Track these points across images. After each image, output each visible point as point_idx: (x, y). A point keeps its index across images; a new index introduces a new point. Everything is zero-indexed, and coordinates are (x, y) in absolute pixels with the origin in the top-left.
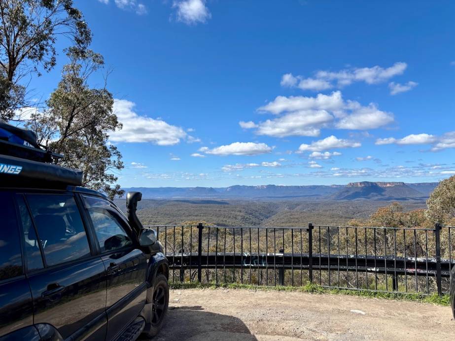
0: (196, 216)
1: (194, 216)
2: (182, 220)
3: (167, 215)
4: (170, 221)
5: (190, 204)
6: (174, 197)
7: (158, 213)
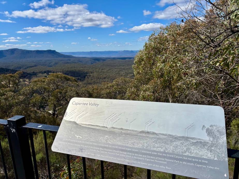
0: (123, 66)
1: (122, 66)
2: (116, 68)
3: (108, 66)
4: (109, 69)
5: (121, 60)
6: (112, 56)
7: (104, 65)
